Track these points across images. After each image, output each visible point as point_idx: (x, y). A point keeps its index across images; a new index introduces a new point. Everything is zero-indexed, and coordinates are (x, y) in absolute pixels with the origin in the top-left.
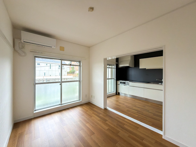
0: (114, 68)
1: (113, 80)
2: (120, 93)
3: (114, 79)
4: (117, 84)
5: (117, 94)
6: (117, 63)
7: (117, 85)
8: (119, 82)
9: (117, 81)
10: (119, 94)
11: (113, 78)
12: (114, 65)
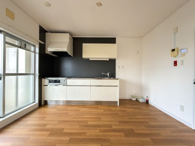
0: (35, 52)
1: (32, 77)
2: (48, 102)
3: (34, 74)
4: (43, 84)
5: (42, 103)
6: (42, 43)
7: (43, 87)
8: (46, 81)
9: (43, 79)
10: (46, 103)
11: (32, 72)
12: (34, 46)
